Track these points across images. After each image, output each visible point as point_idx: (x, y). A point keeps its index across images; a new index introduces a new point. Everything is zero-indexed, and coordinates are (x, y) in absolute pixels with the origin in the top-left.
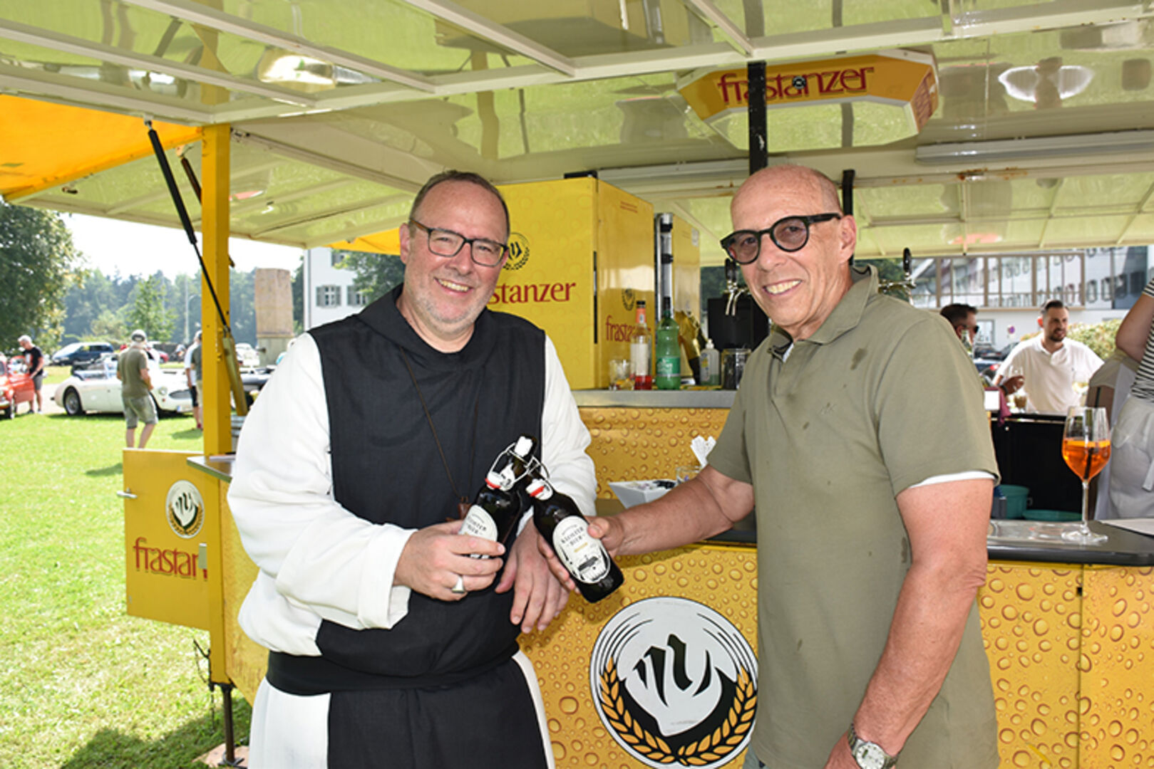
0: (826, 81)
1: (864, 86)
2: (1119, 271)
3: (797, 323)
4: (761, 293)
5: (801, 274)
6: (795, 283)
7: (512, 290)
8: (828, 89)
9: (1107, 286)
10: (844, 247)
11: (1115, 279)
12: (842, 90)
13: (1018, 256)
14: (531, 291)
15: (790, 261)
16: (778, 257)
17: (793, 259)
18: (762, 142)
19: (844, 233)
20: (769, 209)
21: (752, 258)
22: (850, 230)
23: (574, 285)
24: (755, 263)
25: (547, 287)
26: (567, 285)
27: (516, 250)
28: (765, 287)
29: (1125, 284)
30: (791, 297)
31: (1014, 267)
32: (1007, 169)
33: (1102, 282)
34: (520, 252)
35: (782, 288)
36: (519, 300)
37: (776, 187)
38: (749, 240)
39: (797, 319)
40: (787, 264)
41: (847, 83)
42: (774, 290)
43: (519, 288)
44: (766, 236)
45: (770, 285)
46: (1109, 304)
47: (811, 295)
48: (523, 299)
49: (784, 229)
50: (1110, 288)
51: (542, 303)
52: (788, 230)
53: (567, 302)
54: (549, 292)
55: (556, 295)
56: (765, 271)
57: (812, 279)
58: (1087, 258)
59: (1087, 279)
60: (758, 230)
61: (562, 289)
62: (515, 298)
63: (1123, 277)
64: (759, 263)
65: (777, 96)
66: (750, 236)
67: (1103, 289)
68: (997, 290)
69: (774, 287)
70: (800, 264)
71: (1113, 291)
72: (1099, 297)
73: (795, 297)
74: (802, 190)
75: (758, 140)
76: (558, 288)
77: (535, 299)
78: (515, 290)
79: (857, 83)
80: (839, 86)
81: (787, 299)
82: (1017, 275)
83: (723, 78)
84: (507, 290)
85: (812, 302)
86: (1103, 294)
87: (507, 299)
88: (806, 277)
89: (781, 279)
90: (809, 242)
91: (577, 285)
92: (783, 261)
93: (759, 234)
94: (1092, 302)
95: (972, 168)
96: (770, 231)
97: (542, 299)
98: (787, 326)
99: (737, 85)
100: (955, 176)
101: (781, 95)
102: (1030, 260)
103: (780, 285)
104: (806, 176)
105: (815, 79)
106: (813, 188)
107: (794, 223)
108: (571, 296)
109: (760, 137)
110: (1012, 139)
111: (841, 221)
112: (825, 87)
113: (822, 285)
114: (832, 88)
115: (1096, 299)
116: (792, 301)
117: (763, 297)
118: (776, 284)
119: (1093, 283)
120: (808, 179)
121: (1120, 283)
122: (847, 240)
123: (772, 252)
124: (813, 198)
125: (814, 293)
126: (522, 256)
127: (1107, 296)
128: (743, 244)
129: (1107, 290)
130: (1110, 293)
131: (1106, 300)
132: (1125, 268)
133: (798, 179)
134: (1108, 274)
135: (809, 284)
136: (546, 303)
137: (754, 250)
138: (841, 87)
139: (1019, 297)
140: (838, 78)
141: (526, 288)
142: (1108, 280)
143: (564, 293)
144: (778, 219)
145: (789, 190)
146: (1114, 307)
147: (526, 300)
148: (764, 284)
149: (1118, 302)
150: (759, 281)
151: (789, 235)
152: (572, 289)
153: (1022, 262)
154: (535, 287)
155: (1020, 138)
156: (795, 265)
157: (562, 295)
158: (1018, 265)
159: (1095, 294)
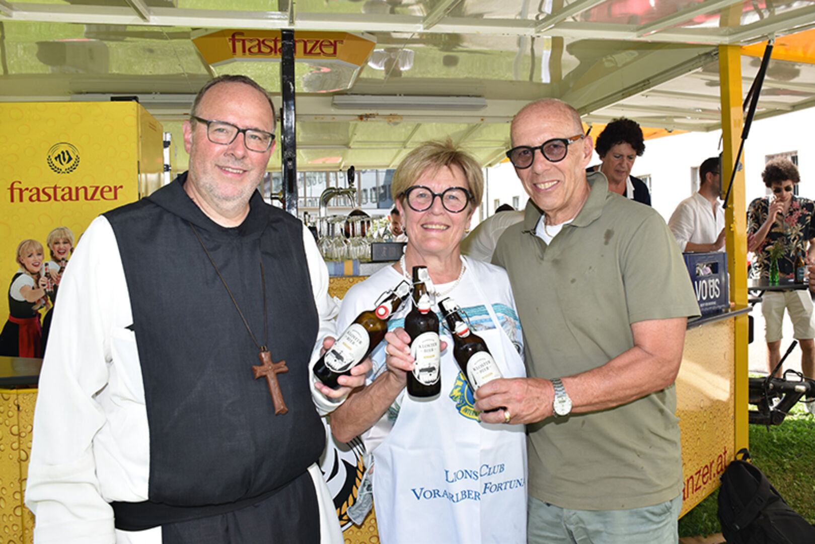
0: (310, 46)
1: (335, 52)
2: (381, 183)
3: (555, 209)
4: (532, 188)
5: (560, 177)
6: (555, 182)
7: (63, 190)
8: (310, 52)
9: (374, 193)
10: (586, 157)
11: (379, 188)
12: (320, 54)
13: (315, 172)
14: (82, 191)
15: (553, 168)
16: (546, 165)
17: (556, 166)
18: (292, 87)
19: (585, 148)
20: (541, 132)
21: (527, 165)
22: (589, 146)
23: (121, 187)
24: (530, 168)
25: (97, 188)
26: (115, 187)
27: (67, 157)
28: (535, 185)
29: (385, 192)
30: (553, 191)
31: (312, 179)
32: (391, 115)
33: (371, 190)
34: (70, 159)
35: (548, 185)
36: (70, 199)
37: (545, 117)
38: (524, 152)
39: (556, 206)
40: (552, 170)
41: (324, 49)
42: (542, 186)
43: (70, 189)
44: (538, 151)
45: (540, 183)
46: (375, 205)
47: (565, 191)
48: (74, 197)
49: (549, 146)
50: (376, 194)
51: (92, 202)
52: (552, 147)
53: (115, 201)
54: (98, 193)
55: (105, 195)
56: (537, 174)
57: (567, 180)
58: (361, 174)
59: (362, 188)
60: (533, 147)
61: (110, 190)
62: (67, 197)
63: (383, 187)
64: (533, 169)
65: (273, 52)
66: (525, 149)
67: (371, 195)
68: (303, 195)
69: (542, 185)
70: (560, 170)
71: (378, 196)
72: (369, 200)
73: (556, 191)
74: (562, 120)
75: (289, 86)
76: (107, 189)
77: (86, 198)
78: (67, 190)
79: (330, 50)
80: (318, 51)
81: (550, 192)
82: (314, 185)
83: (233, 36)
84: (59, 190)
85: (566, 195)
86: (371, 198)
87: (59, 198)
88: (562, 179)
89: (547, 180)
90: (567, 156)
91: (124, 188)
92: (549, 168)
93: (533, 150)
94: (365, 204)
95: (368, 112)
96: (541, 148)
97: (92, 198)
98: (549, 211)
99: (244, 41)
100: (357, 117)
101: (276, 52)
102: (324, 175)
103: (547, 184)
104: (563, 109)
105: (302, 44)
106: (569, 119)
107: (556, 143)
108: (118, 196)
109: (291, 83)
110: (395, 95)
111: (584, 140)
112: (308, 50)
113: (573, 183)
114: (313, 52)
115: (367, 202)
116: (554, 193)
117: (533, 190)
118: (544, 183)
119: (365, 190)
120: (565, 112)
121: (382, 191)
122: (587, 152)
123: (542, 162)
124: (568, 125)
125: (567, 189)
126: (72, 162)
127: (374, 200)
128: (520, 154)
129: (374, 196)
130: (376, 198)
131: (374, 202)
132: (385, 181)
133: (559, 112)
134: (374, 185)
135: (564, 183)
136: (96, 202)
137: (529, 158)
138: (319, 51)
139: (316, 200)
140: (318, 45)
141: (77, 189)
142: (374, 189)
143: (112, 193)
144: (547, 140)
145: (554, 120)
146: (378, 207)
147: (77, 199)
148: (535, 182)
149: (381, 204)
150: (532, 180)
151: (553, 150)
152: (119, 191)
153: (317, 176)
154: (85, 188)
155: (400, 95)
156: (556, 170)
157: (111, 195)
158: (315, 178)
159: (367, 198)
